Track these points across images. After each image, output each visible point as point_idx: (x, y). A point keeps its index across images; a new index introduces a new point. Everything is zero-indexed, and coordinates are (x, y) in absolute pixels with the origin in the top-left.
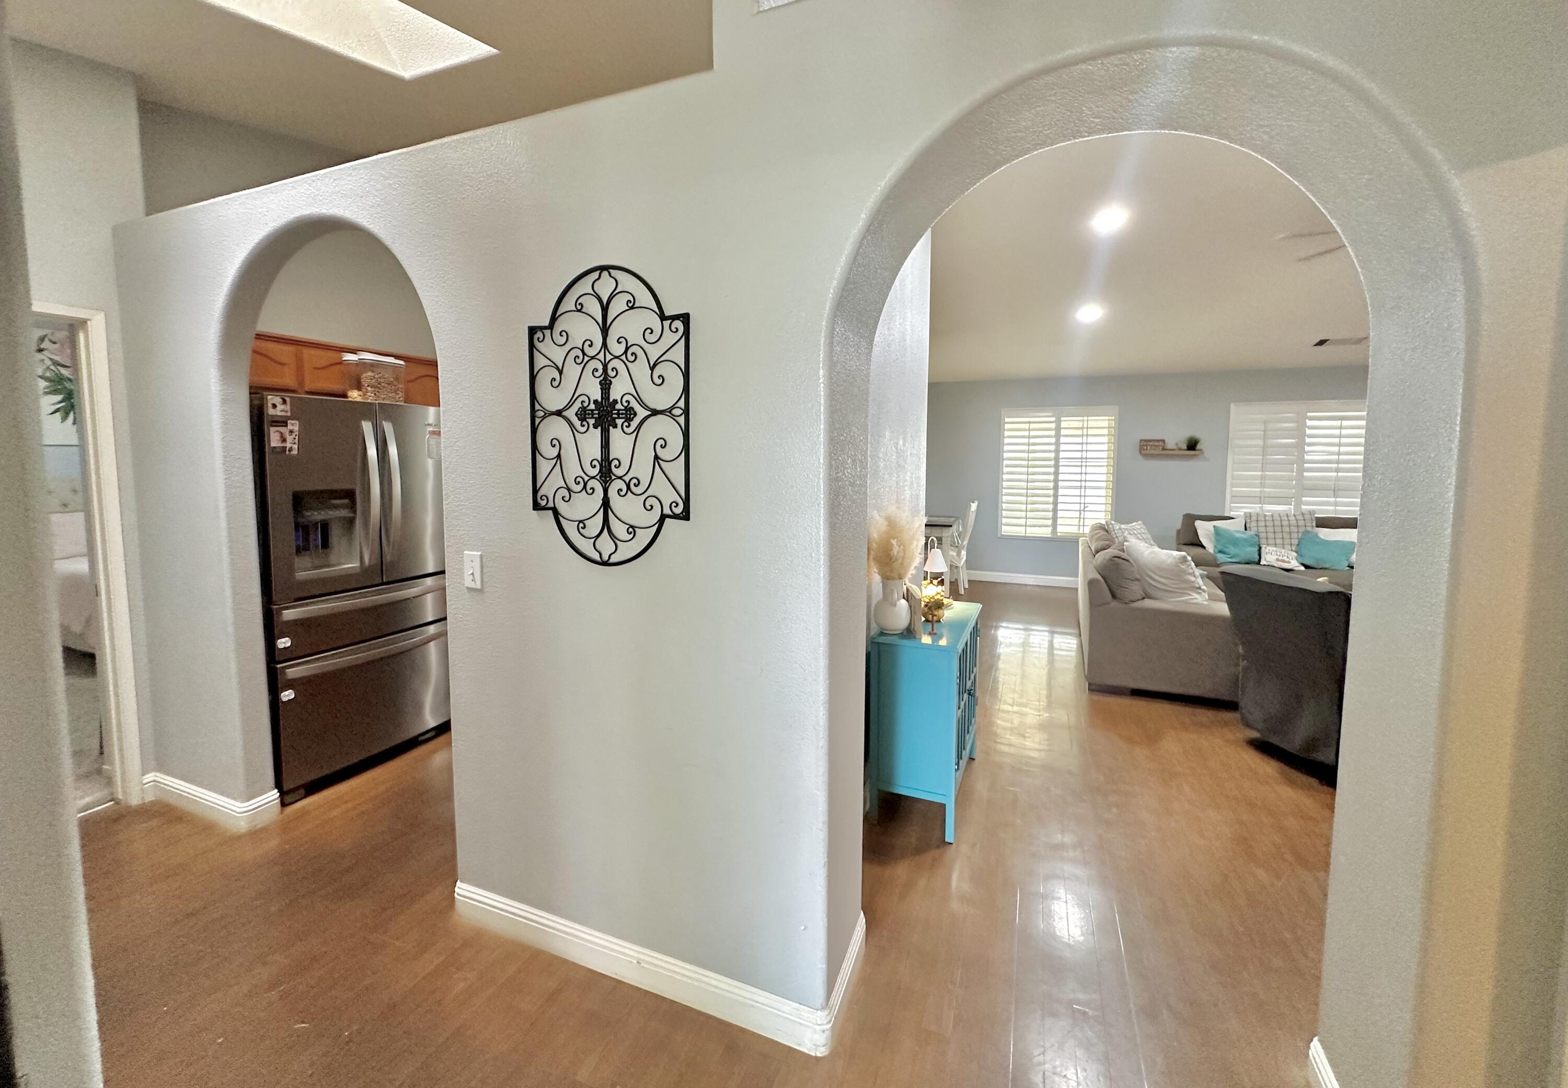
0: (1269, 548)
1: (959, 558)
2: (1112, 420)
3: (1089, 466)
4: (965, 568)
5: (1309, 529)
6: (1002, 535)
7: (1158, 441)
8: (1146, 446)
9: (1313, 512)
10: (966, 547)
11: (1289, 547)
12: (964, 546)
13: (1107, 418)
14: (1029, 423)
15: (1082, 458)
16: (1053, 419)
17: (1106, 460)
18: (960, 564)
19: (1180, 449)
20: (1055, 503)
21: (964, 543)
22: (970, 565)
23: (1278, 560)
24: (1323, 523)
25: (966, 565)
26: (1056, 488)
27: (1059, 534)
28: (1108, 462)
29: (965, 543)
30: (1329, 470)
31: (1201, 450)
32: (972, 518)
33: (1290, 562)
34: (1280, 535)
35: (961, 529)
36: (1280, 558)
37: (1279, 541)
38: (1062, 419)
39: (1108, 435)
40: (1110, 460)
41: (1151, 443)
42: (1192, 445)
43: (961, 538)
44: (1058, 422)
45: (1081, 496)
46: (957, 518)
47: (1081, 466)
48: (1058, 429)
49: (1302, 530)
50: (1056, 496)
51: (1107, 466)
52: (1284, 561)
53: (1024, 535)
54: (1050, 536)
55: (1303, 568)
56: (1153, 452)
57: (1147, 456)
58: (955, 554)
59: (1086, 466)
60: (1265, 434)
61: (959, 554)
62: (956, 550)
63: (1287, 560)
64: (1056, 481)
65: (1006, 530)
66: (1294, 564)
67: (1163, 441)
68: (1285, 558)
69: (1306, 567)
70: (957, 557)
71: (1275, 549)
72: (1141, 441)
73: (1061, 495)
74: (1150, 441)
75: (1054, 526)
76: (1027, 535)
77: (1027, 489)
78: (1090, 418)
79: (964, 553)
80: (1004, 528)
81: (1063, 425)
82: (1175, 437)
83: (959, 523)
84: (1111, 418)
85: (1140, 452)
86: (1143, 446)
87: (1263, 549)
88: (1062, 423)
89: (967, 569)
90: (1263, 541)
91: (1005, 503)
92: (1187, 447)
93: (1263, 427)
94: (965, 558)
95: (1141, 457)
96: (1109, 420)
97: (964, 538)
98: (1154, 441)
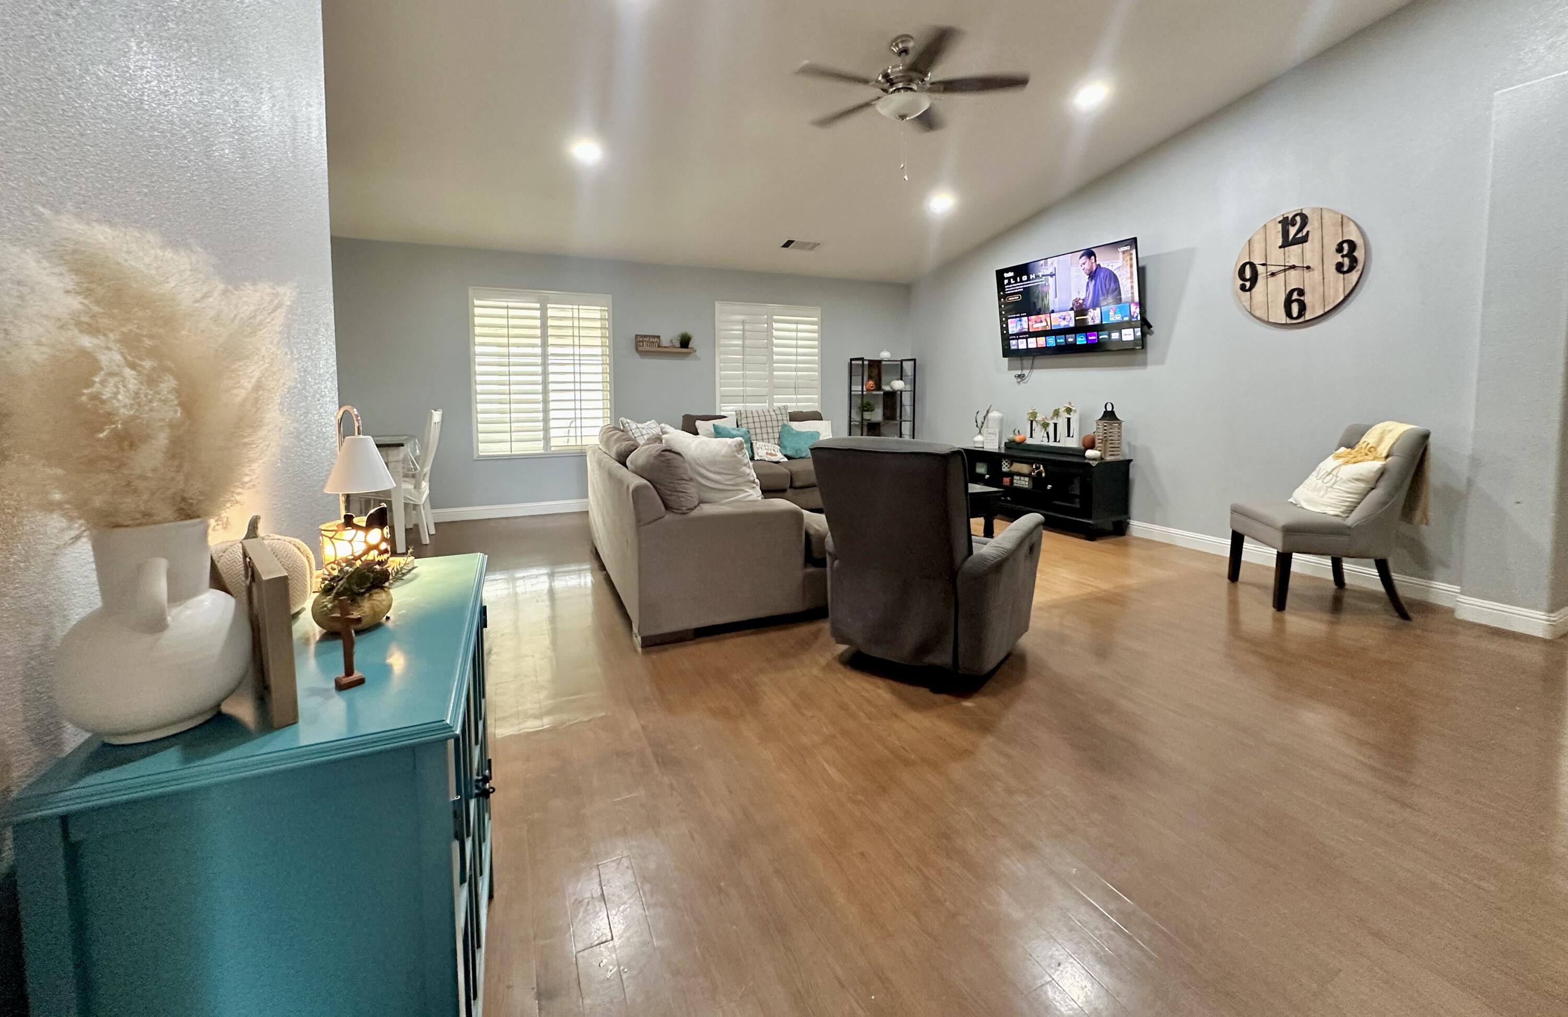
0: (758, 443)
1: (419, 493)
2: (605, 310)
3: (583, 364)
4: (428, 506)
5: (785, 422)
6: (479, 456)
7: (654, 337)
8: (642, 342)
9: (785, 408)
10: (428, 475)
11: (772, 441)
12: (425, 475)
13: (599, 308)
14: (507, 308)
15: (574, 355)
16: (538, 305)
17: (600, 358)
18: (420, 499)
19: (674, 347)
20: (546, 411)
21: (425, 470)
22: (435, 502)
23: (767, 454)
24: (796, 417)
25: (430, 501)
26: (545, 392)
27: (553, 449)
28: (602, 360)
29: (427, 469)
30: (790, 370)
31: (692, 348)
32: (434, 433)
33: (776, 455)
34: (764, 430)
35: (418, 452)
36: (769, 452)
37: (765, 436)
38: (549, 306)
39: (601, 328)
40: (605, 358)
41: (647, 339)
42: (685, 342)
43: (420, 462)
44: (543, 310)
45: (575, 400)
46: (412, 437)
47: (574, 364)
48: (544, 318)
49: (780, 424)
50: (546, 402)
51: (602, 364)
52: (771, 454)
53: (509, 453)
54: (542, 452)
55: (786, 460)
56: (648, 349)
57: (643, 353)
58: (411, 487)
59: (580, 364)
60: (743, 334)
61: (417, 487)
62: (413, 481)
63: (774, 453)
64: (545, 383)
65: (485, 449)
66: (780, 457)
67: (659, 337)
68: (772, 452)
69: (789, 458)
70: (413, 491)
71: (764, 444)
72: (637, 336)
73: (553, 401)
74: (646, 336)
75: (547, 439)
76: (513, 453)
77: (510, 394)
78: (580, 307)
79: (425, 485)
80: (481, 446)
81: (550, 313)
82: (669, 335)
83: (415, 444)
84: (603, 308)
85: (637, 349)
86: (640, 341)
87: (754, 445)
88: (549, 311)
89: (433, 507)
90: (753, 437)
91: (482, 413)
92: (681, 343)
93: (741, 327)
94: (427, 492)
95: (637, 355)
96: (601, 310)
97: (425, 461)
98: (649, 336)
